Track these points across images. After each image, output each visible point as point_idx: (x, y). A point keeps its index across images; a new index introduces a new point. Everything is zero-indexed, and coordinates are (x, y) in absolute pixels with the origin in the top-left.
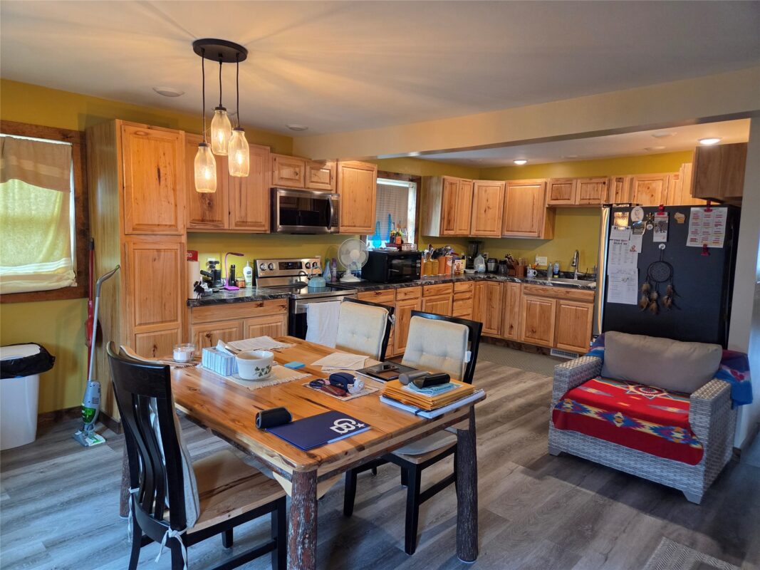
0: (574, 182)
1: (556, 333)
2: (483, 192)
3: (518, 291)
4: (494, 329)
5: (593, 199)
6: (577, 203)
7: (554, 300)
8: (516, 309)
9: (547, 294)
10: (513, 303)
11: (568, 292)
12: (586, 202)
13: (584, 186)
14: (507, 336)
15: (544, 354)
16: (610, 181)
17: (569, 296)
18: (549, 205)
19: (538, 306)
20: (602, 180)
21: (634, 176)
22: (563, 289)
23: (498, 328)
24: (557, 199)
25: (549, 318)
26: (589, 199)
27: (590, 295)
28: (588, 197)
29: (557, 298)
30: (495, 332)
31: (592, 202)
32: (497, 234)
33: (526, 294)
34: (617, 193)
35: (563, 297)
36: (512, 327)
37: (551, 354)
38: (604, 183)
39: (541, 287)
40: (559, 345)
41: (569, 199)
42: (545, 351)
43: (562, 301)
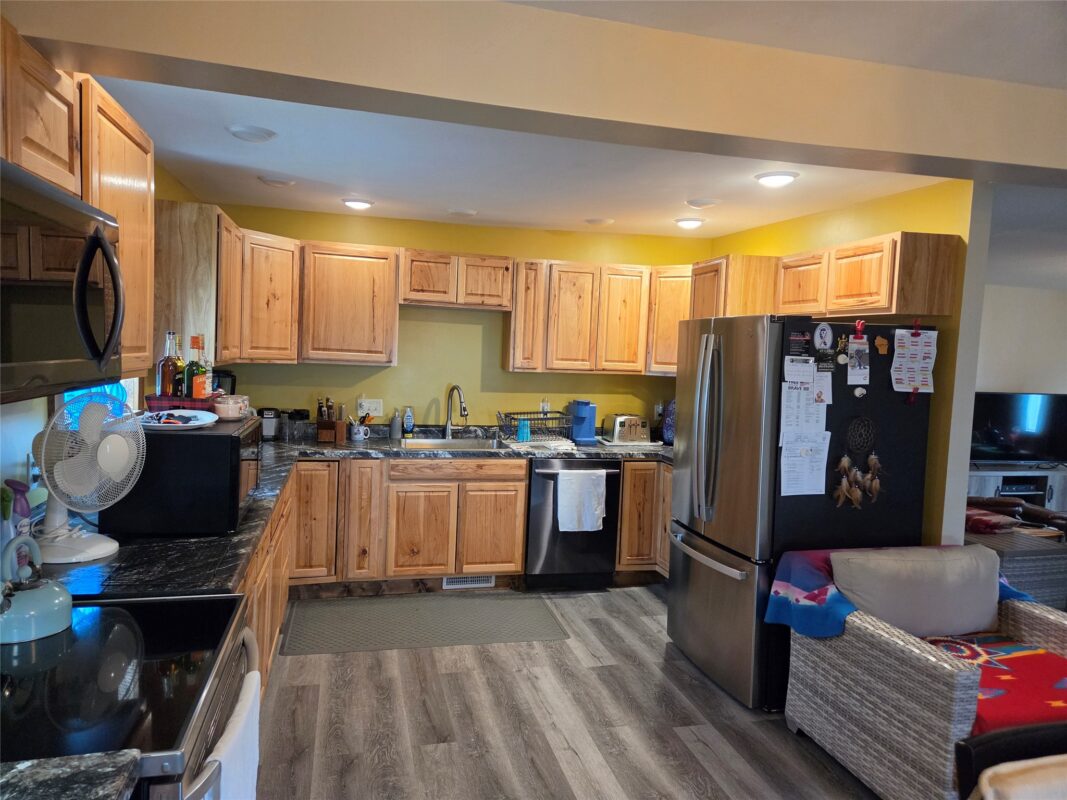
0: (454, 260)
1: (460, 545)
2: (263, 259)
3: (376, 477)
4: (322, 566)
5: (490, 295)
6: (461, 300)
7: (454, 485)
8: (375, 514)
9: (439, 474)
10: (364, 504)
11: (480, 467)
12: (477, 300)
13: (472, 271)
14: (355, 574)
15: (429, 590)
16: (516, 266)
17: (485, 472)
18: (405, 300)
19: (422, 501)
20: (503, 264)
21: (553, 262)
22: (472, 463)
23: (328, 561)
24: (423, 291)
25: (445, 523)
26: (483, 295)
27: (520, 467)
28: (479, 292)
29: (458, 480)
30: (323, 571)
31: (489, 301)
32: (290, 355)
33: (393, 479)
34: (528, 288)
35: (473, 476)
36: (364, 552)
37: (445, 587)
38: (507, 269)
39: (429, 462)
40: (468, 569)
41: (445, 292)
42: (430, 584)
43: (470, 485)
